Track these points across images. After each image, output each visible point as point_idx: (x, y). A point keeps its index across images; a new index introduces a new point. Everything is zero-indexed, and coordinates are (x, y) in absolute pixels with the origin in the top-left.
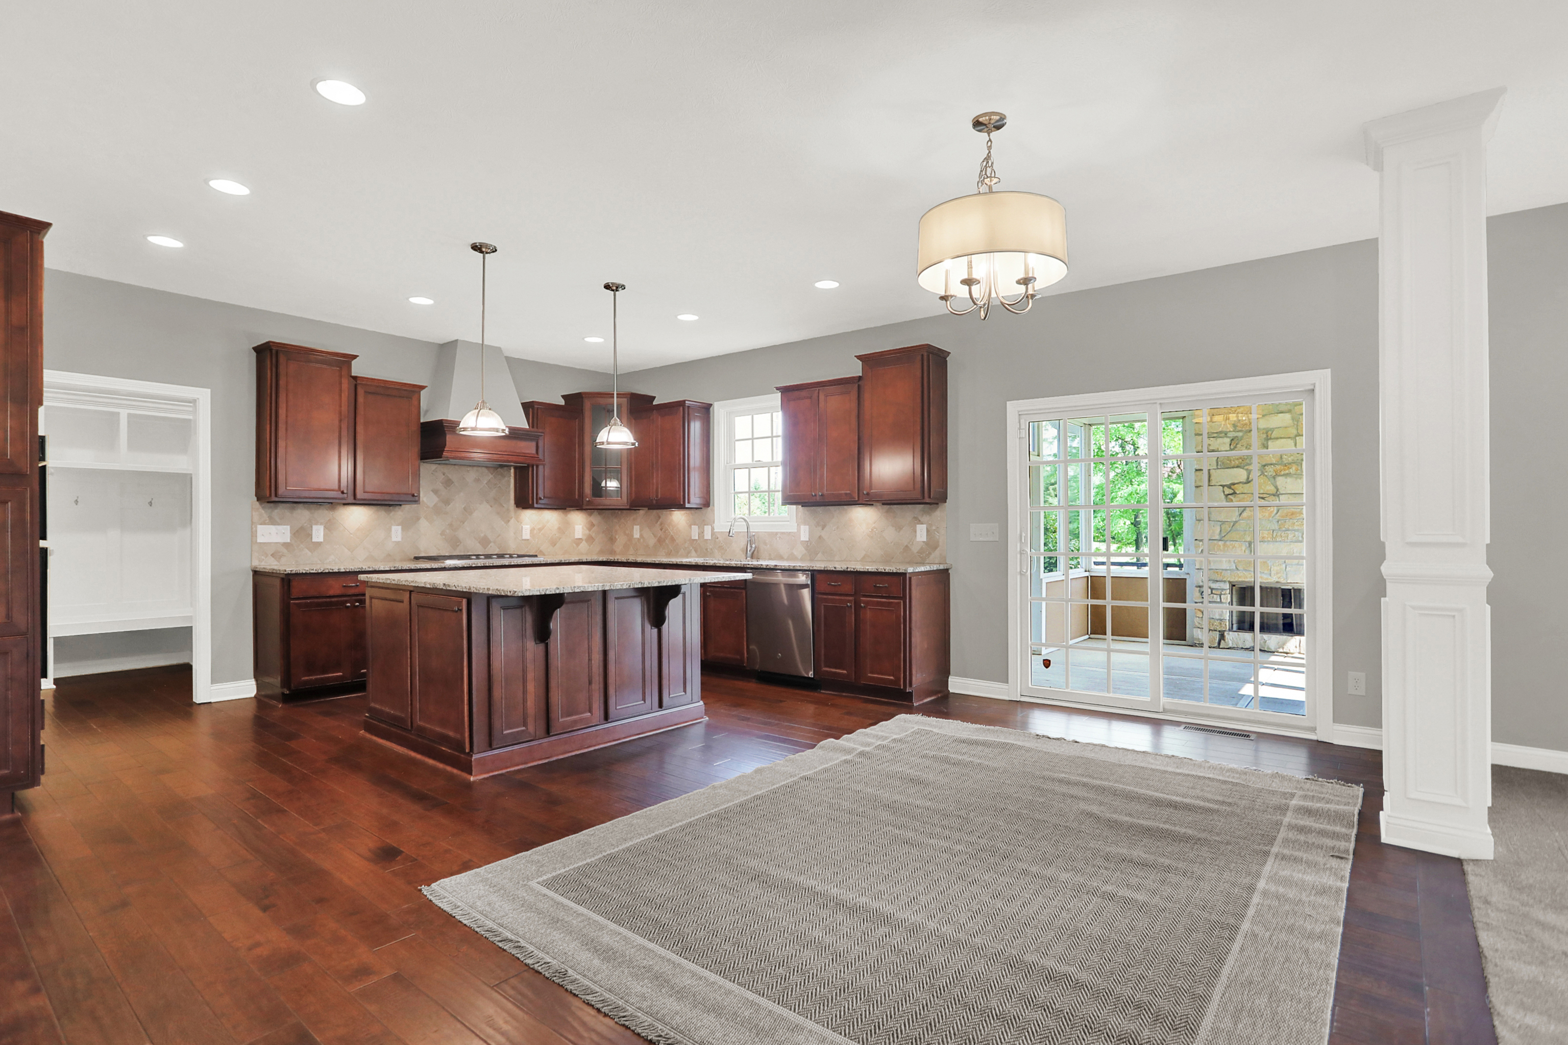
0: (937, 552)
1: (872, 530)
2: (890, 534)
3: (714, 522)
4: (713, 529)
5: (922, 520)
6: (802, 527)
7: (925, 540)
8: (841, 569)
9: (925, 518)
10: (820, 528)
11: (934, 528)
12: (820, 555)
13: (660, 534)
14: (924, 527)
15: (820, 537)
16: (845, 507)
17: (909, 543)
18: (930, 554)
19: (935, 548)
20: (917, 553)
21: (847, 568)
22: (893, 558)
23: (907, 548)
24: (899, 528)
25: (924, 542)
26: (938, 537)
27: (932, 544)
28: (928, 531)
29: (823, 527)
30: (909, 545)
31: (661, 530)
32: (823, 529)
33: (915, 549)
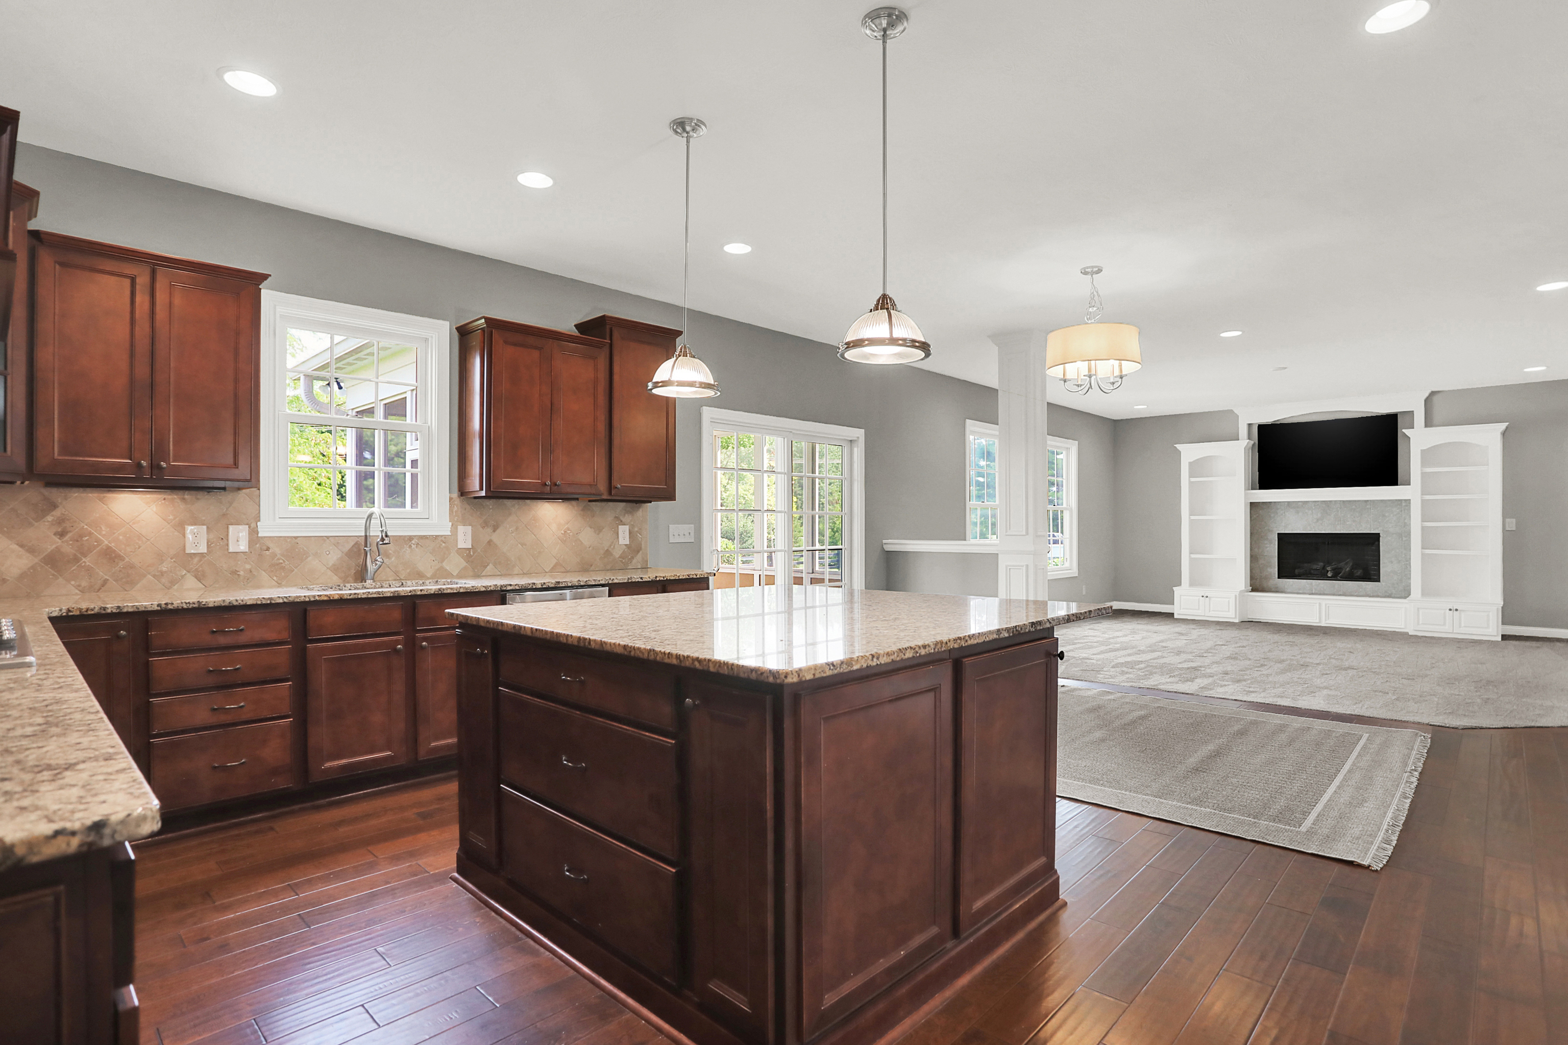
0: (639, 557)
1: (565, 532)
2: (587, 537)
3: (258, 518)
4: (253, 532)
5: (624, 520)
6: (461, 529)
7: (628, 543)
8: (649, 580)
9: (627, 518)
10: (489, 530)
11: (636, 529)
12: (490, 567)
13: (52, 543)
14: (627, 528)
15: (490, 542)
16: (528, 501)
17: (610, 546)
18: (633, 558)
19: (638, 550)
20: (620, 557)
21: (656, 577)
22: (591, 566)
23: (608, 553)
24: (598, 530)
25: (626, 545)
26: (640, 540)
27: (635, 548)
28: (630, 533)
29: (495, 529)
30: (610, 549)
31: (62, 534)
32: (494, 531)
33: (617, 553)
